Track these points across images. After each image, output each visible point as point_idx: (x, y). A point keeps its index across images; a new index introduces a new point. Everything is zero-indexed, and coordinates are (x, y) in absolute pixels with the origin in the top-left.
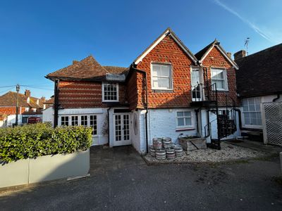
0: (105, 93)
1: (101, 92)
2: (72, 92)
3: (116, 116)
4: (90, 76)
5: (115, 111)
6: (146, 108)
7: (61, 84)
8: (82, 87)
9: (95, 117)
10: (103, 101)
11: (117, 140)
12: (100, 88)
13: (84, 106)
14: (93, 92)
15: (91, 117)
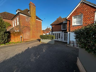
0: (63, 27)
1: (61, 27)
2: (55, 28)
3: (64, 34)
4: (59, 23)
5: (64, 32)
6: (70, 32)
7: (53, 26)
8: (57, 26)
9: (60, 34)
10: (62, 29)
11: (64, 40)
12: (61, 26)
13: (57, 31)
14: (59, 27)
15: (59, 34)
